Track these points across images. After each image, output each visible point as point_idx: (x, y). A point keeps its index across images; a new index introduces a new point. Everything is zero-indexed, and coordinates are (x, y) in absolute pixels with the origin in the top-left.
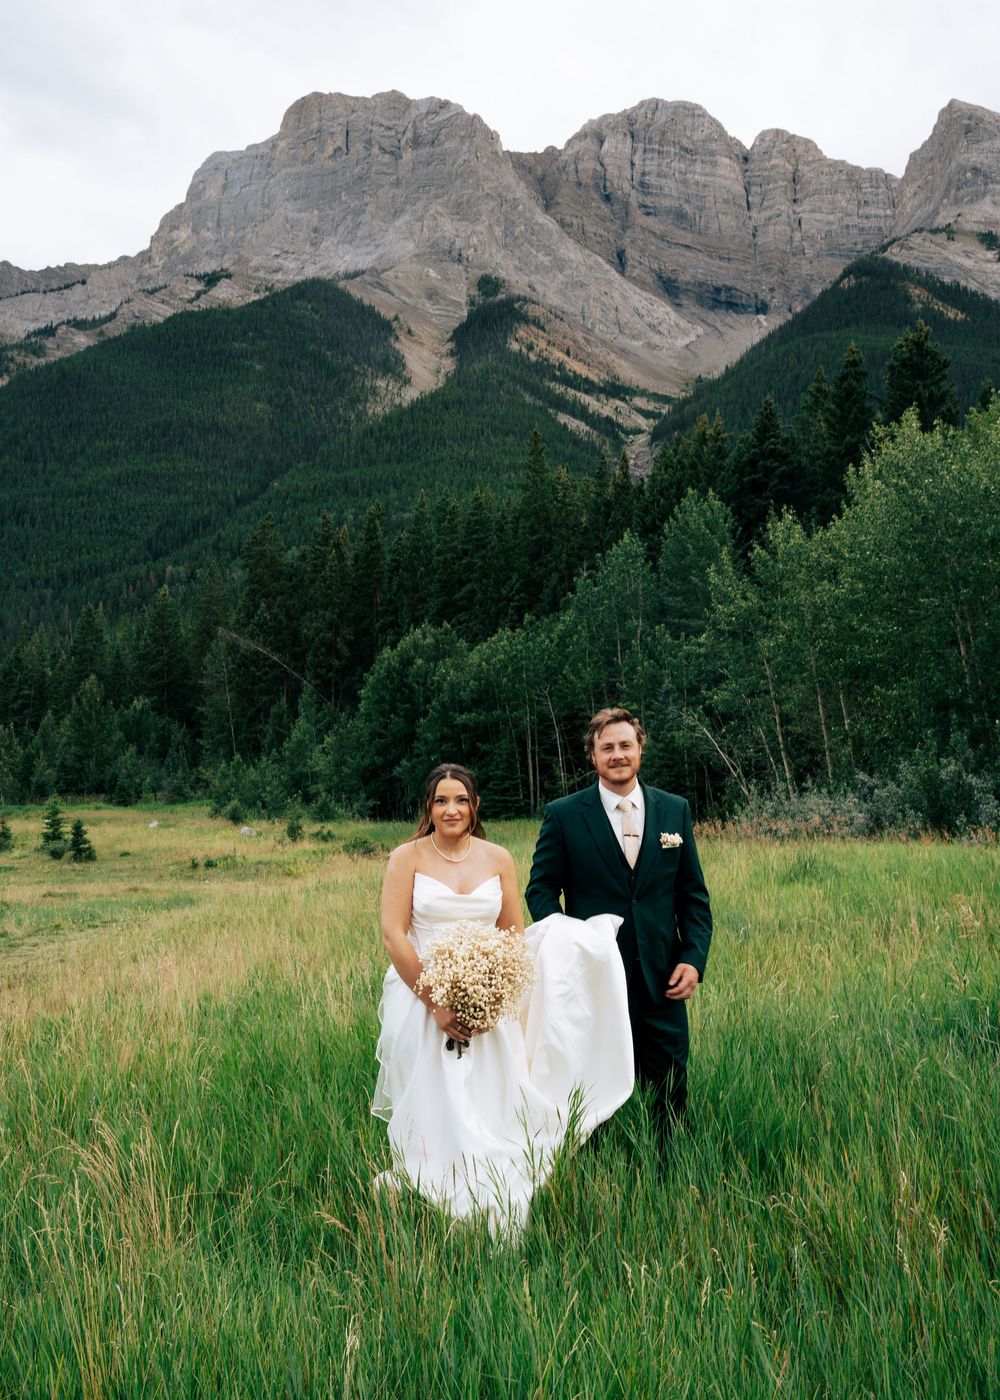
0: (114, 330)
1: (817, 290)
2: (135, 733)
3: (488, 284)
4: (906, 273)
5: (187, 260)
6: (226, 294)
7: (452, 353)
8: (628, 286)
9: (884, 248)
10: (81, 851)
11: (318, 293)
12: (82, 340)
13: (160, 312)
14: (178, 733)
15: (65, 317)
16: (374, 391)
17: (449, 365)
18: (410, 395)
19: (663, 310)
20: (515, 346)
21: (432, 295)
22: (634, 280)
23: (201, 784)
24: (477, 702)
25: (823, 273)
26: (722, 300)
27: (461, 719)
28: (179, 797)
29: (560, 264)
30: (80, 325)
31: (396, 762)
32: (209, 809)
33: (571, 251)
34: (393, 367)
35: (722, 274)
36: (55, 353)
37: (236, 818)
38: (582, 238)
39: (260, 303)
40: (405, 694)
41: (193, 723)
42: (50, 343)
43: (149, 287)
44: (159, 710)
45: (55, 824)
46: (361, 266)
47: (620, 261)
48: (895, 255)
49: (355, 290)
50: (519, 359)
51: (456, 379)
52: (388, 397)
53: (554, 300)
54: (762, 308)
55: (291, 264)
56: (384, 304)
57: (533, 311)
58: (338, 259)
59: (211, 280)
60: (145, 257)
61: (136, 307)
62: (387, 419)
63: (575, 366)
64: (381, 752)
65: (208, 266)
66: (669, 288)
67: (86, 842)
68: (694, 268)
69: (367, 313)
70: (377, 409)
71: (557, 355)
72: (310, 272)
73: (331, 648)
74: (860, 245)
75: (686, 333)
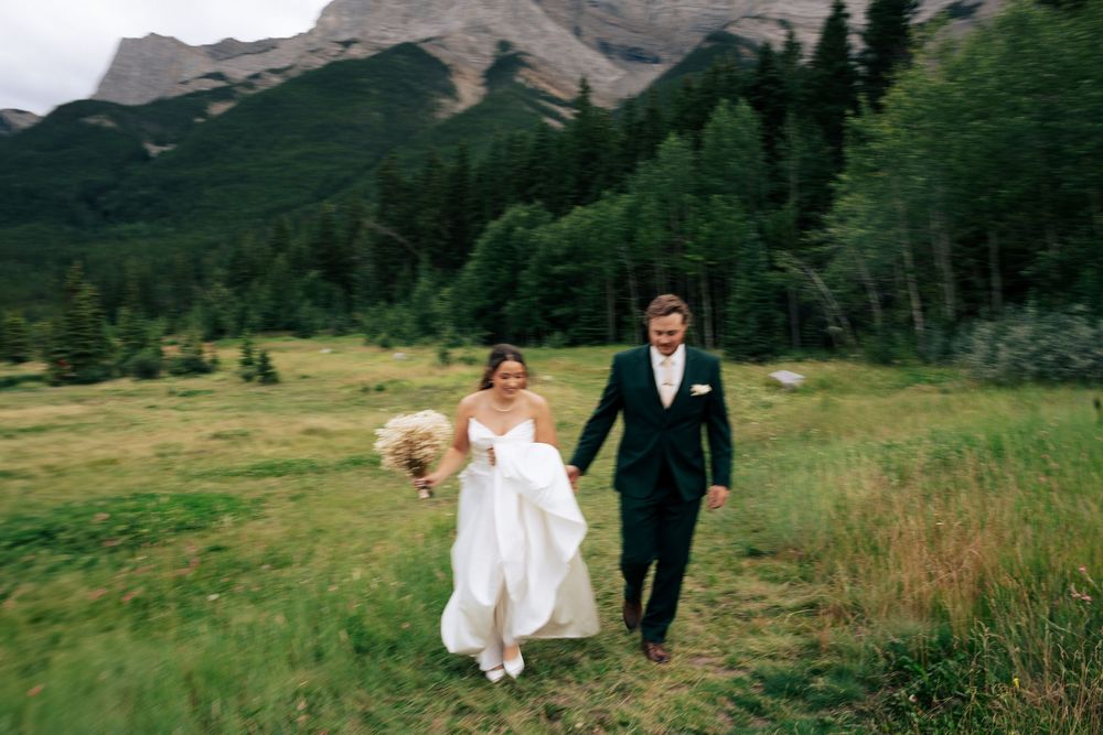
0: (294, 73)
1: (688, 50)
2: (311, 292)
3: (504, 45)
4: (737, 40)
5: (334, 33)
6: (356, 52)
7: (484, 85)
8: (583, 47)
9: (725, 26)
10: (267, 375)
11: (409, 50)
12: (276, 80)
13: (318, 62)
14: (339, 292)
15: (267, 67)
16: (439, 105)
17: (482, 90)
18: (461, 107)
19: (601, 61)
20: (519, 80)
21: (473, 51)
22: (586, 43)
23: (355, 323)
24: (568, 257)
25: (692, 41)
26: (634, 56)
27: (558, 269)
28: (341, 331)
29: (544, 34)
30: (274, 71)
31: (503, 304)
32: (361, 339)
33: (551, 27)
34: (451, 92)
35: (635, 41)
36: (261, 86)
37: (385, 346)
38: (556, 19)
39: (374, 57)
40: (508, 254)
41: (348, 286)
42: (256, 82)
43: (312, 49)
44: (325, 278)
45: (248, 352)
46: (431, 35)
47: (577, 32)
48: (732, 30)
49: (429, 49)
50: (521, 87)
51: (487, 98)
52: (449, 108)
53: (541, 54)
54: (656, 61)
55: (391, 34)
56: (444, 56)
57: (530, 60)
58: (418, 32)
59: (347, 44)
60: (311, 32)
61: (304, 61)
62: (448, 121)
63: (555, 92)
64: (492, 296)
65: (345, 37)
66: (605, 48)
67: (270, 368)
68: (620, 37)
69: (434, 62)
70: (442, 116)
71: (543, 85)
72: (404, 39)
73: (437, 233)
74: (711, 25)
75: (613, 73)
